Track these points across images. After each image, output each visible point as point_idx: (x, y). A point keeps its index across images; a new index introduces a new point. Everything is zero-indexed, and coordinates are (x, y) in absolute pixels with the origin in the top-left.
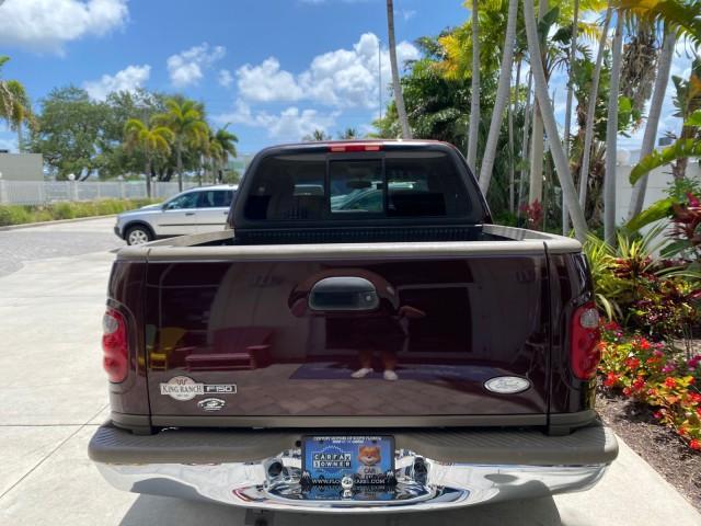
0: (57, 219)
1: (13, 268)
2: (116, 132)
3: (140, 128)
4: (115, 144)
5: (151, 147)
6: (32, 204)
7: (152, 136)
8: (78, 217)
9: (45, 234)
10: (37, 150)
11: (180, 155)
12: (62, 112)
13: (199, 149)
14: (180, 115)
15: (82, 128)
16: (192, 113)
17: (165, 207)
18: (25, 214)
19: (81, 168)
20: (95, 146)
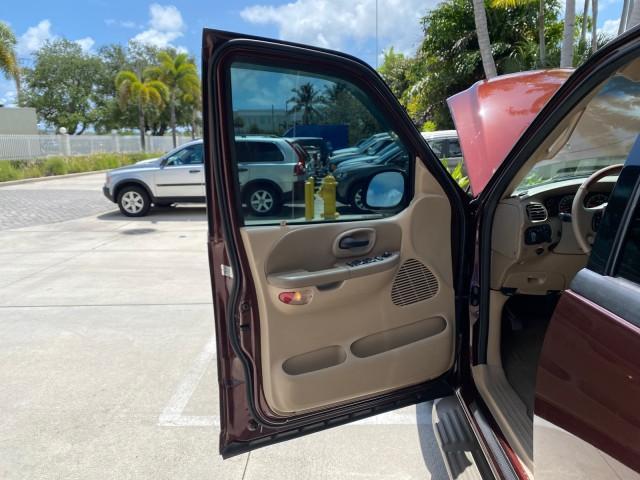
0: (48, 175)
2: (109, 87)
3: (133, 81)
4: (109, 99)
5: (144, 100)
6: (20, 159)
7: (146, 88)
8: (70, 172)
10: (32, 105)
11: (173, 109)
13: (192, 103)
14: (173, 68)
15: (76, 83)
16: (184, 66)
17: (164, 163)
18: (11, 170)
19: (76, 123)
20: (89, 101)
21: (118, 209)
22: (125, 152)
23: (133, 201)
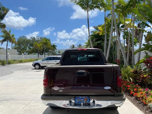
0: (20, 63)
1: (12, 72)
2: (32, 45)
3: (37, 44)
4: (31, 47)
5: (39, 48)
6: (15, 60)
7: (39, 46)
8: (24, 62)
9: (18, 66)
10: (15, 49)
11: (45, 49)
12: (21, 41)
13: (49, 48)
14: (45, 41)
15: (25, 44)
16: (47, 41)
17: (43, 60)
18: (13, 62)
19: (24, 52)
20: (27, 48)
21: (35, 68)
22: (34, 58)
23: (37, 67)
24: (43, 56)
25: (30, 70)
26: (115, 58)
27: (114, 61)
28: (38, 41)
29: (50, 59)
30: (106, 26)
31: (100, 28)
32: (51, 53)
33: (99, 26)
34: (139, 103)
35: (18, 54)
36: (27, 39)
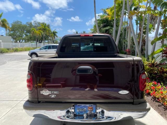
0: (15, 52)
1: (4, 63)
2: (29, 32)
3: (35, 30)
4: (28, 34)
5: (37, 35)
7: (37, 32)
8: (19, 51)
9: (12, 55)
10: (10, 35)
11: (44, 37)
12: (16, 26)
13: (48, 35)
14: (44, 28)
15: (21, 30)
17: (40, 49)
18: (7, 50)
19: (20, 40)
20: (24, 35)
22: (32, 47)
23: (34, 56)
24: (42, 44)
25: (26, 60)
26: (124, 47)
27: (123, 51)
28: (35, 26)
29: (49, 47)
30: (116, 8)
31: (108, 11)
32: (51, 41)
33: (108, 9)
34: (158, 106)
35: (14, 42)
36: (22, 24)
